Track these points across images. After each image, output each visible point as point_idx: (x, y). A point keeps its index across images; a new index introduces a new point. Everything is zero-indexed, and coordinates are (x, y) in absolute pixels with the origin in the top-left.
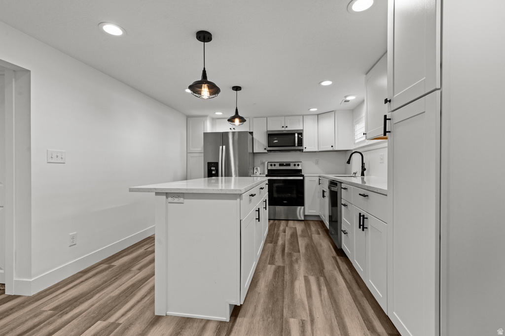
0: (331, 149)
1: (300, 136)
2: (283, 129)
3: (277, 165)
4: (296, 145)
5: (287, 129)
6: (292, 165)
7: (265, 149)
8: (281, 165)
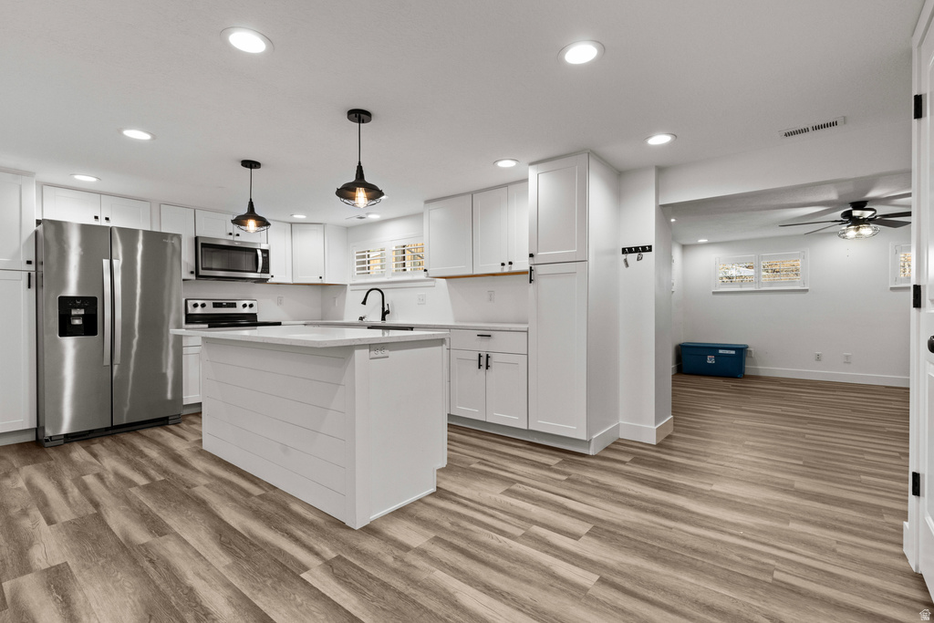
0: (319, 281)
1: (265, 255)
2: (231, 238)
3: (209, 304)
4: (259, 270)
5: (237, 239)
6: (240, 304)
7: (192, 272)
8: (216, 305)
